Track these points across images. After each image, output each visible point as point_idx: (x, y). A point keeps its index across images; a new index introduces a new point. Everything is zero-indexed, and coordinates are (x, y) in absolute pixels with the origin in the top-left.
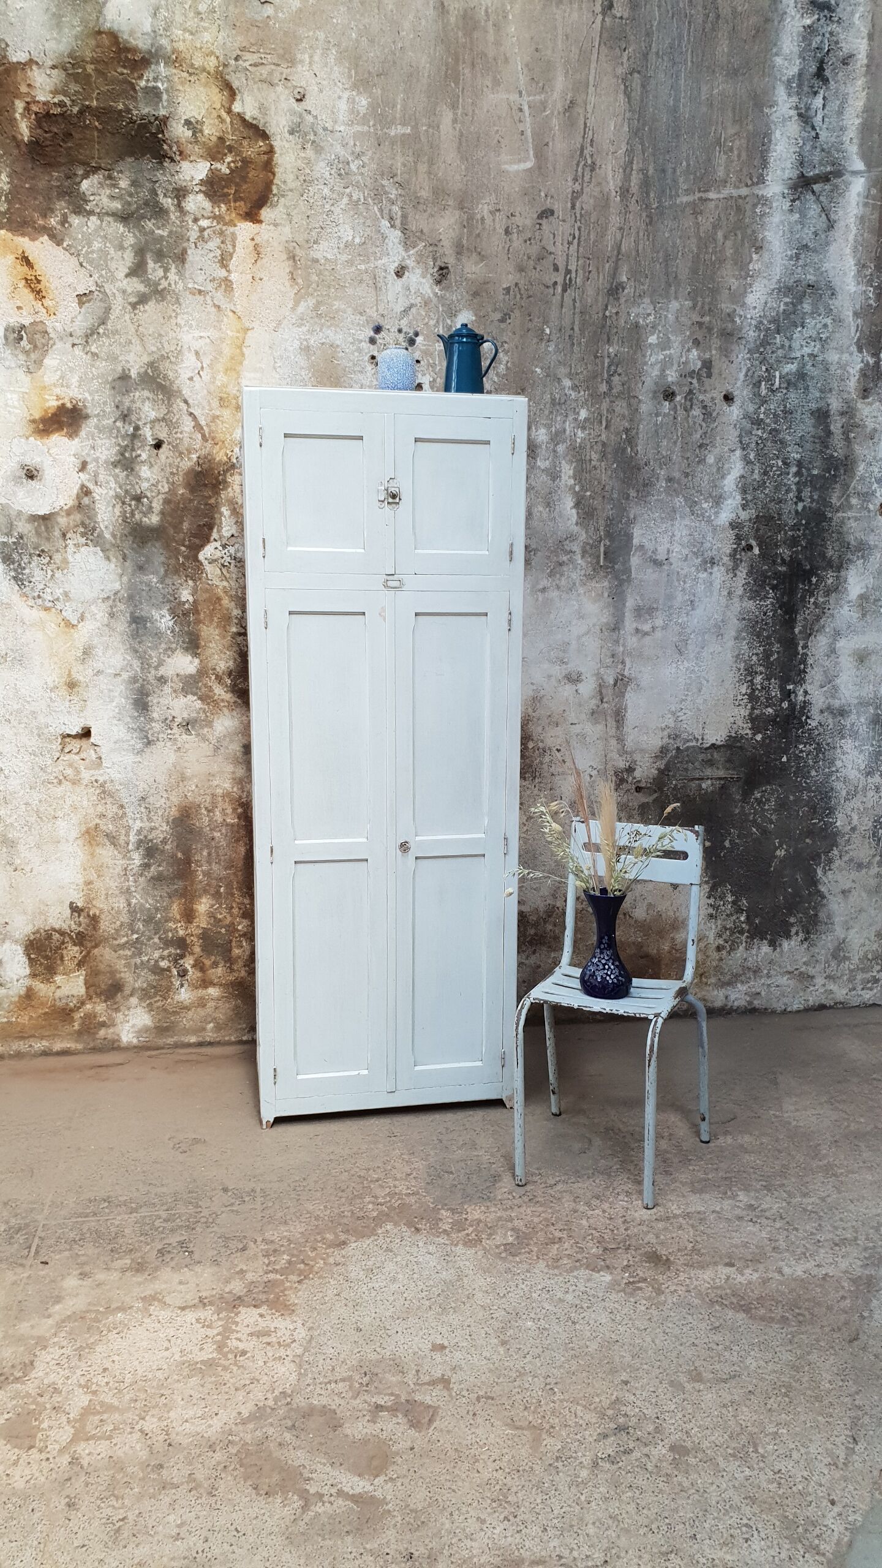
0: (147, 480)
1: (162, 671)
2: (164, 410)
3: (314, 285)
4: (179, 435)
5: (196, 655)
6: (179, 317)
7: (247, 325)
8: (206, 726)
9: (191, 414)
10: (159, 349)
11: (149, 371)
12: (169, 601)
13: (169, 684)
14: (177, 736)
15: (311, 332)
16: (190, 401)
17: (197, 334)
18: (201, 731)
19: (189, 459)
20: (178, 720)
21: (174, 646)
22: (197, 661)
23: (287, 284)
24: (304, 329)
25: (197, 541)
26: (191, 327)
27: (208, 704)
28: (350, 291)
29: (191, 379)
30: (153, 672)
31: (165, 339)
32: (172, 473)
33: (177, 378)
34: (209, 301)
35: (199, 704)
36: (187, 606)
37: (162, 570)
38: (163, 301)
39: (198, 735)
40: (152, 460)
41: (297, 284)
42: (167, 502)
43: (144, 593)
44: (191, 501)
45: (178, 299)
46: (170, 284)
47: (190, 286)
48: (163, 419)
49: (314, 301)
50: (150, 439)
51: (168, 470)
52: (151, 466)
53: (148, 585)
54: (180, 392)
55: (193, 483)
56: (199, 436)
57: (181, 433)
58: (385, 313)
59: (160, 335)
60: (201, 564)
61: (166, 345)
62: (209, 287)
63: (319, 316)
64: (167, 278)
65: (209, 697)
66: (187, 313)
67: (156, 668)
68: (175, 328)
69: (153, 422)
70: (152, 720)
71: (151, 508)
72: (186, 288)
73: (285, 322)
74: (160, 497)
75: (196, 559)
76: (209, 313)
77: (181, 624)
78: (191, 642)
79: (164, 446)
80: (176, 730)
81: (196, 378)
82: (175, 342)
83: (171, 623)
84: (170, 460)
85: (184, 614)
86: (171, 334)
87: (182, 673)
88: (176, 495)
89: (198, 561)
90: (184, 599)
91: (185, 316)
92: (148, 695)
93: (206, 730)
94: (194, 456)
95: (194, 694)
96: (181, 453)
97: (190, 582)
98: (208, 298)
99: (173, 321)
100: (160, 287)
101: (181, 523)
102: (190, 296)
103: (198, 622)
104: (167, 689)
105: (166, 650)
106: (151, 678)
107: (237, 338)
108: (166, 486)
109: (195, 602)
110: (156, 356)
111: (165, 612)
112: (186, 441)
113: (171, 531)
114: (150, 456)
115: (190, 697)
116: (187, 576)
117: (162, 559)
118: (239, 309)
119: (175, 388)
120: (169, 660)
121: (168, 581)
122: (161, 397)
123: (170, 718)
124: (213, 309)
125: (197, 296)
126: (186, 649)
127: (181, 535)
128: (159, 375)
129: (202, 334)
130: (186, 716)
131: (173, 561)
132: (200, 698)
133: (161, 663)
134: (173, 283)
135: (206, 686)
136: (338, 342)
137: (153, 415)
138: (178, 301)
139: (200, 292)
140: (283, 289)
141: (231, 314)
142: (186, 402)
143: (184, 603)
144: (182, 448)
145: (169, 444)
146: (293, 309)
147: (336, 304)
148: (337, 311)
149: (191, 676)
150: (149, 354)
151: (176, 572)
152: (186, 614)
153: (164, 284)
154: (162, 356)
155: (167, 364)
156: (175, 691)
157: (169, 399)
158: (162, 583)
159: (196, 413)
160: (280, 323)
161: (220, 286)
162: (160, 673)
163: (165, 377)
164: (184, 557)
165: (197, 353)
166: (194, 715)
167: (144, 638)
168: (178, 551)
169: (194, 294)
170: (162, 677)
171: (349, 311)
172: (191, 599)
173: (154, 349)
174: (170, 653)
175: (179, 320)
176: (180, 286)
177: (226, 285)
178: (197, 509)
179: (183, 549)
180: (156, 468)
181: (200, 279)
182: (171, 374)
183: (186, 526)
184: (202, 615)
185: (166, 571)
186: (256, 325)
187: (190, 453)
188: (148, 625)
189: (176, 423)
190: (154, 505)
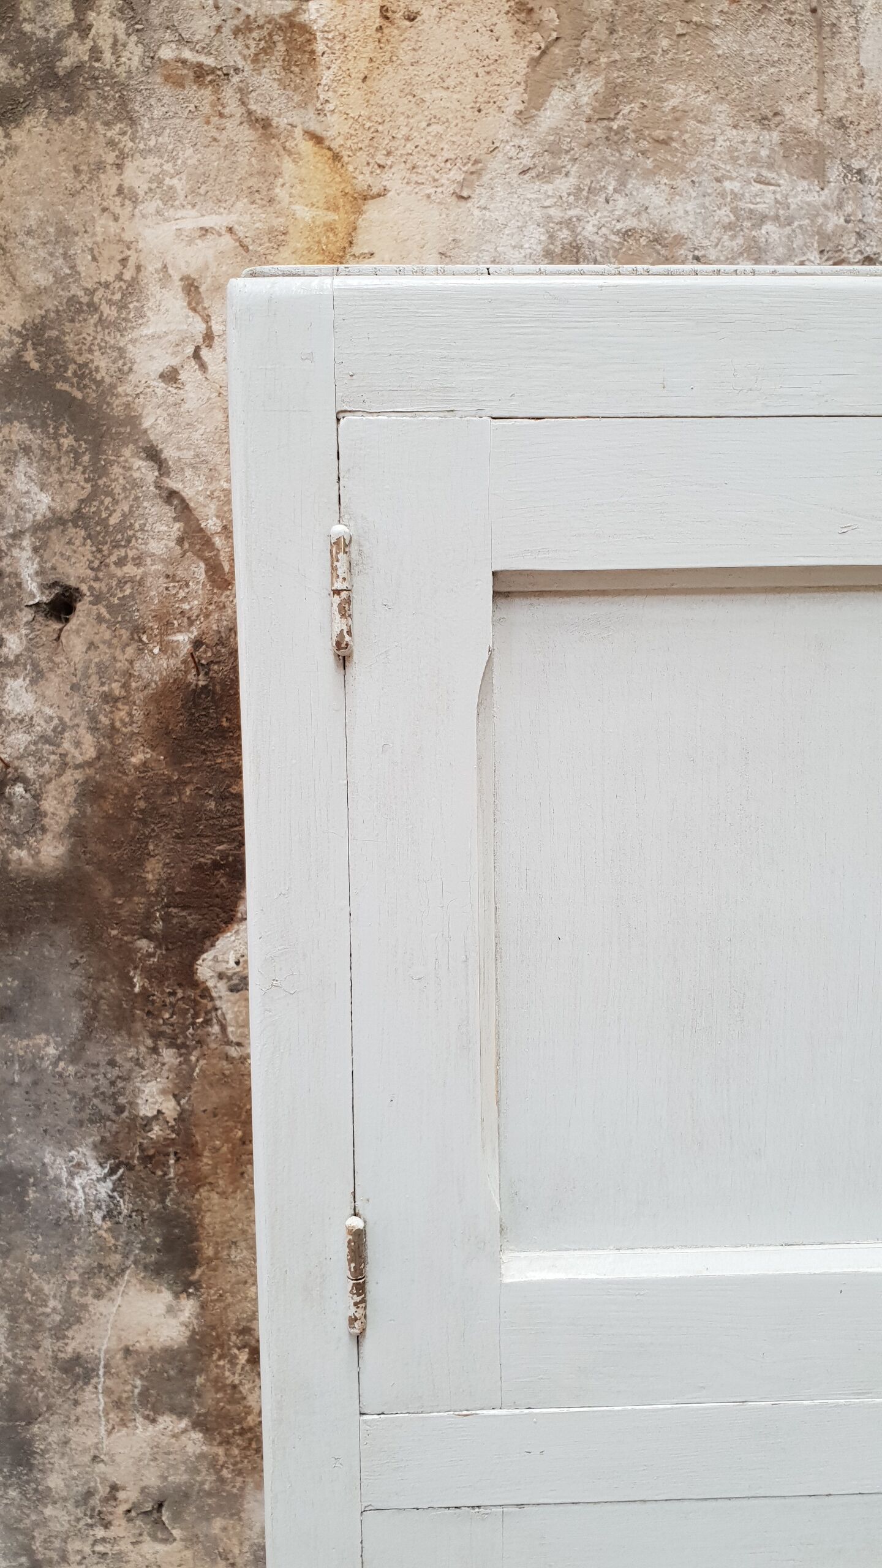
0: (25, 722)
1: (76, 1342)
2: (78, 488)
3: (599, 30)
4: (130, 570)
5: (185, 1287)
6: (130, 167)
7: (364, 180)
8: (219, 1510)
9: (171, 496)
10: (59, 280)
11: (29, 355)
12: (99, 1118)
13: (101, 1381)
14: (125, 1546)
15: (586, 194)
16: (169, 453)
17: (191, 219)
18: (201, 1529)
19: (167, 648)
20: (129, 1496)
21: (115, 1259)
22: (188, 1307)
23: (505, 27)
24: (563, 185)
25: (193, 920)
26: (169, 197)
27: (226, 1442)
28: (724, 43)
29: (171, 377)
30: (47, 1343)
31: (79, 244)
32: (108, 698)
33: (123, 374)
34: (233, 106)
35: (195, 1443)
36: (156, 1132)
37: (76, 1018)
38: (71, 111)
39: (191, 1541)
40: (41, 655)
41: (539, 26)
42: (91, 792)
43: (17, 1095)
44: (172, 787)
45: (123, 102)
46: (96, 53)
47: (167, 53)
48: (78, 517)
49: (598, 84)
50: (32, 586)
51: (95, 687)
52: (37, 676)
53: (31, 1065)
54: (133, 421)
55: (178, 725)
56: (200, 570)
57: (138, 561)
58: (850, 113)
59: (64, 231)
60: (206, 993)
61: (84, 263)
62: (234, 54)
63: (616, 139)
64: (82, 28)
65: (229, 1420)
66: (157, 151)
67: (59, 1332)
68: (115, 204)
69: (42, 528)
70: (44, 1496)
71: (37, 814)
72: (152, 65)
73: (496, 164)
74: (69, 776)
75: (187, 977)
76: (232, 147)
77: (138, 1190)
78: (169, 1245)
79: (81, 607)
80: (120, 1528)
81: (189, 374)
82: (113, 251)
83: (104, 1189)
84: (102, 655)
85: (146, 1159)
86: (103, 226)
87: (142, 1345)
88: (120, 766)
89: (195, 984)
90: (146, 1110)
91: (152, 160)
92: (30, 1418)
93: (218, 1523)
94: (183, 639)
95: (181, 1412)
96: (138, 630)
97: (169, 1055)
98: (229, 93)
99: (110, 181)
100: (67, 62)
101: (139, 860)
102: (166, 90)
103: (194, 1182)
104: (94, 1399)
105: (89, 1274)
106: (41, 1363)
107: (330, 228)
108: (88, 740)
109: (181, 1118)
110: (50, 304)
111: (84, 1153)
112: (156, 588)
113: (105, 890)
114: (32, 645)
115: (167, 1421)
116: (156, 1035)
117: (76, 980)
118: (335, 128)
119: (118, 411)
120: (100, 1307)
121: (96, 1052)
122: (67, 442)
123: (103, 1491)
124: (246, 135)
125: (191, 90)
126: (156, 1271)
127: (139, 902)
128: (62, 368)
129: (208, 221)
130: (152, 1479)
131: (110, 988)
132: (199, 1424)
133: (73, 1316)
134: (106, 45)
135: (218, 1384)
136: (680, 227)
137: (42, 503)
138: (125, 114)
139: (200, 73)
140: (490, 48)
141: (306, 147)
142: (153, 455)
143: (147, 1124)
144: (142, 613)
145: (97, 599)
146: (524, 117)
147: (678, 93)
148: (679, 116)
149: (169, 1355)
150: (27, 299)
151: (122, 1022)
152: (152, 1158)
153: (76, 50)
154: (72, 300)
155: (89, 327)
156: (118, 1404)
157: (96, 449)
158: (73, 1061)
159: (188, 493)
160: (475, 169)
161: (268, 50)
162: (70, 1348)
163: (84, 373)
164: (149, 973)
165: (191, 287)
166: (179, 1477)
167: (18, 1237)
168: (128, 955)
169: (179, 83)
170: (77, 1359)
171: (722, 112)
172: (170, 1108)
173: (43, 279)
174: (101, 1281)
175: (134, 176)
176: (133, 55)
177: (293, 47)
178: (193, 814)
179: (144, 944)
180: (53, 686)
181: (201, 26)
182: (102, 363)
183: (153, 871)
184: (206, 1161)
185: (89, 1021)
186: (393, 180)
187: (167, 626)
188: (32, 1195)
189: (122, 527)
190: (48, 804)
